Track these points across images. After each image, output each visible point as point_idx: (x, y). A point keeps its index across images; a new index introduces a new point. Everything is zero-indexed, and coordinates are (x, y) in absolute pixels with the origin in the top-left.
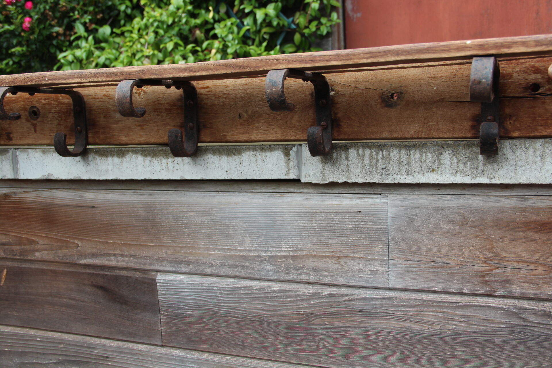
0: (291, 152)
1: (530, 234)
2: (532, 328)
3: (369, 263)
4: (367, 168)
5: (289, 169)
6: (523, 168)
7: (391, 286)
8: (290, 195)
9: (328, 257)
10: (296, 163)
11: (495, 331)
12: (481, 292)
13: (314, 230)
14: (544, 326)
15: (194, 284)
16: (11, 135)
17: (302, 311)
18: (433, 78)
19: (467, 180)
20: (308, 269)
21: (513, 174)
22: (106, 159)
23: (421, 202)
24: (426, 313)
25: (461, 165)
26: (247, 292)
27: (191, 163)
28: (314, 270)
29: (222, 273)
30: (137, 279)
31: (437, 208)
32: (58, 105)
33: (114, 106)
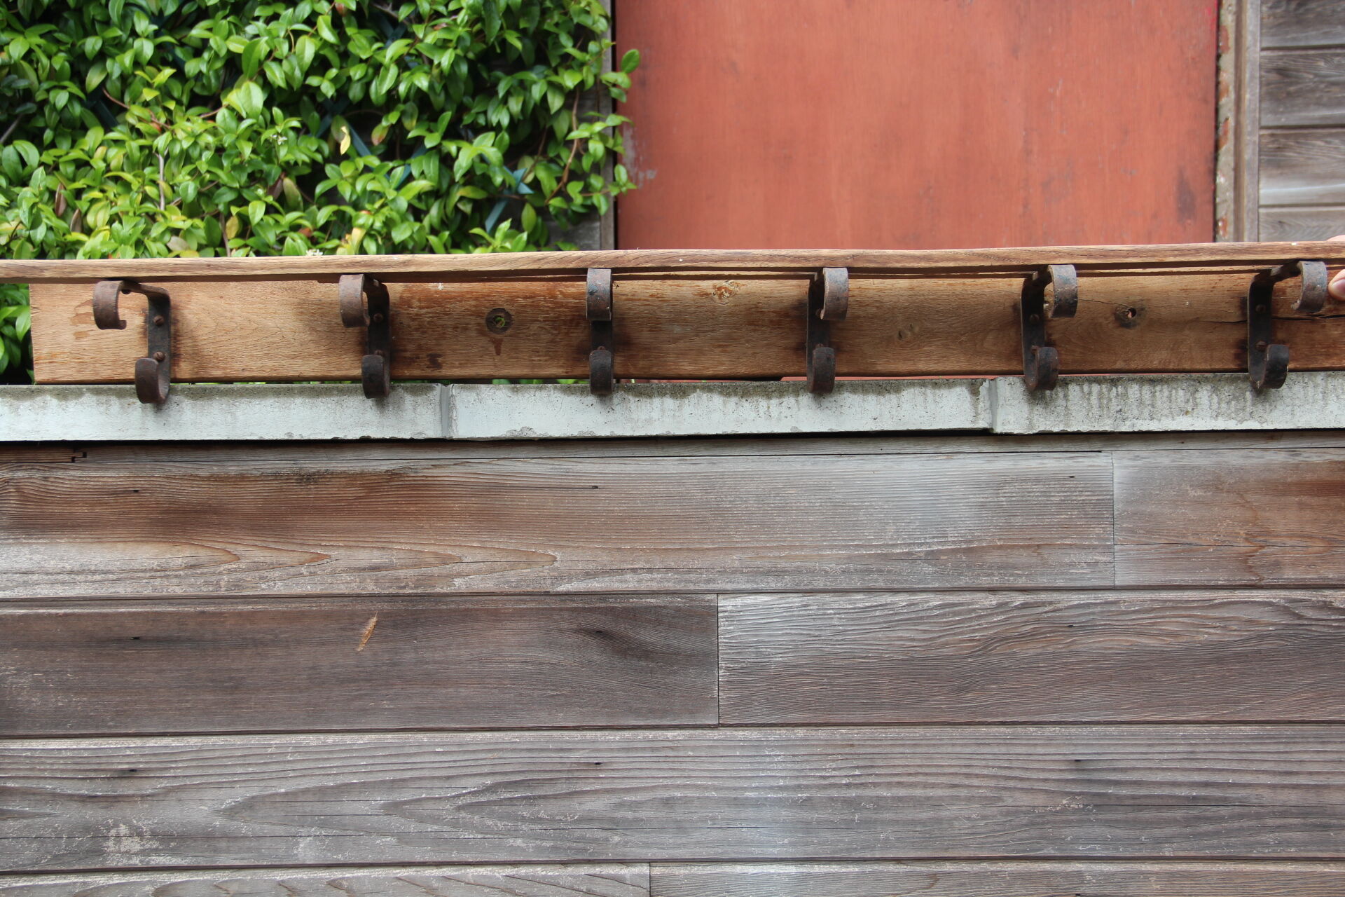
0: (981, 389)
1: (1304, 499)
2: (1308, 628)
3: (1084, 552)
4: (1095, 410)
5: (977, 414)
6: (1302, 408)
7: (1117, 583)
8: (961, 456)
9: (1022, 547)
10: (988, 404)
11: (1261, 637)
12: (1244, 582)
13: (1001, 507)
14: (1324, 623)
15: (791, 607)
16: (440, 360)
17: (978, 635)
18: (1185, 290)
19: (1232, 425)
20: (990, 568)
21: (1289, 417)
22: (649, 400)
23: (1159, 460)
24: (1167, 620)
25: (1224, 405)
26: (886, 612)
27: (813, 406)
28: (999, 568)
29: (844, 586)
30: (678, 609)
31: (1183, 467)
32: (552, 309)
33: (670, 313)
